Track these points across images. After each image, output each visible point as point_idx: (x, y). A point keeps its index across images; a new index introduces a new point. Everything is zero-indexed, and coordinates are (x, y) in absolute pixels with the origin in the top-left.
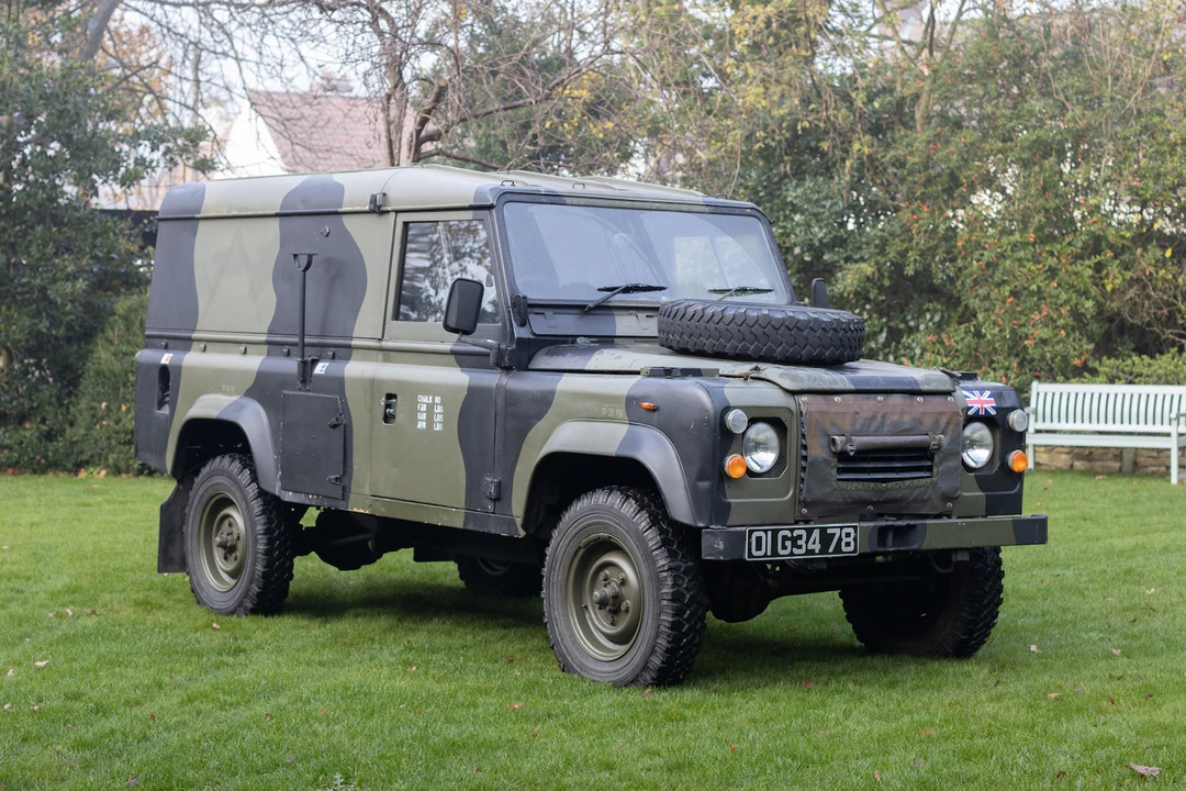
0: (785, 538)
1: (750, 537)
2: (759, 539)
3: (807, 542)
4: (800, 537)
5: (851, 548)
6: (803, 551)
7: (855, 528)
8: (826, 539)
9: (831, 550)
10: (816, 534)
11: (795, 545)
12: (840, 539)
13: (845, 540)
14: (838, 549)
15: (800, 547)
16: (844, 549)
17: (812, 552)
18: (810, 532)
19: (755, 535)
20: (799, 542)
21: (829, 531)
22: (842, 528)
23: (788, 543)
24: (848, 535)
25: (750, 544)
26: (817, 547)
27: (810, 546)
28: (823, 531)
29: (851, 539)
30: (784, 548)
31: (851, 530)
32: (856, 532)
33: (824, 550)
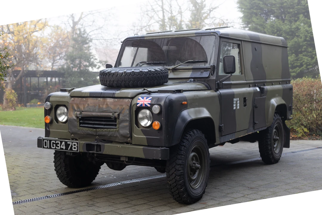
0: (53, 143)
1: (43, 142)
2: (46, 142)
3: (61, 145)
4: (58, 143)
5: (76, 150)
6: (59, 148)
7: (77, 143)
8: (67, 145)
9: (69, 149)
10: (63, 143)
11: (56, 146)
12: (72, 146)
13: (74, 146)
14: (71, 149)
15: (58, 147)
16: (73, 149)
17: (63, 149)
18: (61, 142)
19: (45, 141)
20: (58, 145)
21: (68, 143)
22: (72, 142)
23: (54, 145)
24: (75, 145)
25: (43, 144)
26: (64, 147)
27: (62, 147)
28: (66, 143)
29: (76, 147)
30: (53, 146)
31: (76, 144)
32: (77, 144)
33: (66, 148)
